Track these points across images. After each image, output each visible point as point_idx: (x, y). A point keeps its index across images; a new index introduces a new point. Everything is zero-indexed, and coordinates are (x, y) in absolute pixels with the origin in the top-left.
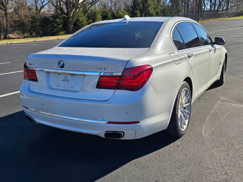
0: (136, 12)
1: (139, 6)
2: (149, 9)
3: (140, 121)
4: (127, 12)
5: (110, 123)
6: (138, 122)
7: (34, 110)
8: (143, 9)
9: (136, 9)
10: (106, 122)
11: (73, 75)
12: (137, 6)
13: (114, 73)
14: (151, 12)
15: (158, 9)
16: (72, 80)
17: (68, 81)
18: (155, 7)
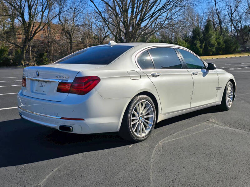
0: (196, 41)
1: (199, 36)
2: (210, 39)
3: (85, 119)
4: (185, 42)
5: (62, 118)
6: (83, 120)
7: (29, 111)
8: (203, 39)
9: (195, 39)
10: (60, 118)
11: (46, 82)
12: (197, 36)
13: (67, 80)
14: (212, 42)
15: (220, 40)
16: (44, 86)
17: (42, 86)
18: (217, 37)
